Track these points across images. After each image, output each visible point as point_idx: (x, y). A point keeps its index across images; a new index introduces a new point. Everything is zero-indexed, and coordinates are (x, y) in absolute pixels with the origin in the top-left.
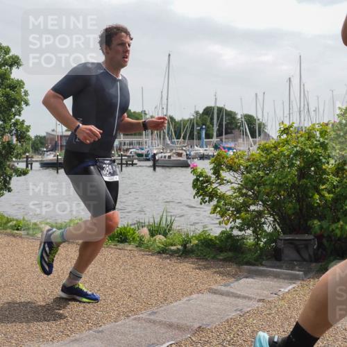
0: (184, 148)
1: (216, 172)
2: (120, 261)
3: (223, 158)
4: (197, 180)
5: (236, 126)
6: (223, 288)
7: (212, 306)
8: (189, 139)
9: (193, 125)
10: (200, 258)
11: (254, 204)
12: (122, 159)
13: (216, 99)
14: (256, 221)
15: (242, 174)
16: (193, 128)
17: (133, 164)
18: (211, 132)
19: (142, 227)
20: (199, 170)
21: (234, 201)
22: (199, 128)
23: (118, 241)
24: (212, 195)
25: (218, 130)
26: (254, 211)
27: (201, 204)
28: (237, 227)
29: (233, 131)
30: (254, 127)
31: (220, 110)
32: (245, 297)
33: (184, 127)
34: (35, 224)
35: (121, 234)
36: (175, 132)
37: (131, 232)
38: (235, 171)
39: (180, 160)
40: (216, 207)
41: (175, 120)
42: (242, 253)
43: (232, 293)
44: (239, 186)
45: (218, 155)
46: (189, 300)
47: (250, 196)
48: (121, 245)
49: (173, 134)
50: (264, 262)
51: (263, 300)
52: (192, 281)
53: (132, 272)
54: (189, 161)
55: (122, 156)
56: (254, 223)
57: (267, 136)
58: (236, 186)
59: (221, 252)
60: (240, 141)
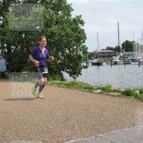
2: (128, 103)
12: (125, 62)
17: (129, 64)
19: (136, 90)
23: (127, 95)
34: (92, 87)
35: (127, 92)
37: (132, 92)
48: (128, 97)
53: (134, 108)
55: (125, 60)
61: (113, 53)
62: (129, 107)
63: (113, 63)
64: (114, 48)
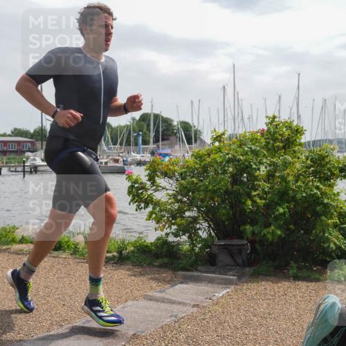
0: (121, 155)
1: (152, 178)
2: (54, 269)
3: (158, 165)
4: (132, 187)
5: (173, 133)
6: (158, 295)
7: (147, 313)
8: (125, 145)
9: (130, 132)
10: (135, 264)
11: (189, 210)
13: (152, 106)
14: (191, 228)
15: (177, 180)
16: (129, 134)
18: (147, 138)
19: (78, 234)
20: (134, 177)
21: (169, 207)
22: (135, 134)
24: (147, 202)
25: (155, 136)
26: (189, 217)
27: (137, 210)
28: (173, 233)
29: (170, 137)
30: (190, 134)
31: (156, 116)
32: (180, 303)
33: (121, 133)
36: (112, 138)
37: (66, 239)
38: (170, 178)
39: (116, 166)
40: (151, 213)
41: (111, 126)
42: (178, 258)
43: (167, 299)
44: (174, 192)
45: (154, 162)
46: (124, 308)
47: (185, 202)
48: (55, 253)
49: (110, 140)
50: (199, 268)
51: (197, 306)
52: (128, 288)
53: (65, 280)
54: (126, 167)
56: (189, 228)
57: (203, 142)
58: (171, 192)
59: (157, 258)
60: (177, 147)
61: (30, 144)
62: (55, 279)
63: (29, 170)
64: (32, 131)
